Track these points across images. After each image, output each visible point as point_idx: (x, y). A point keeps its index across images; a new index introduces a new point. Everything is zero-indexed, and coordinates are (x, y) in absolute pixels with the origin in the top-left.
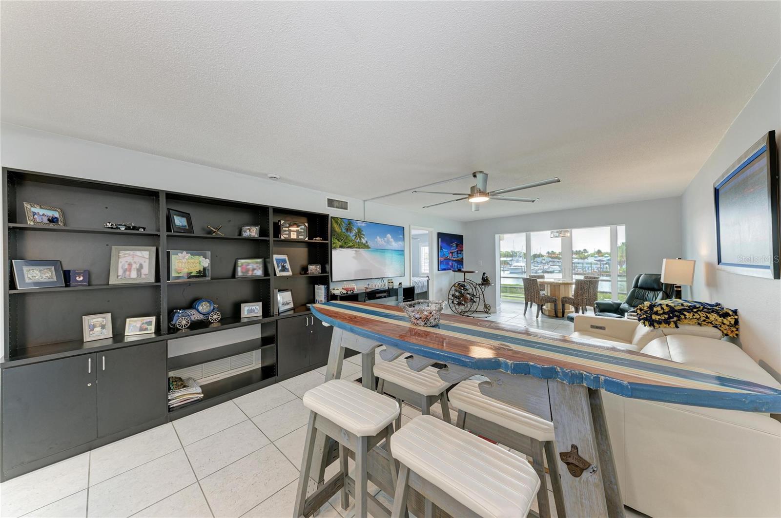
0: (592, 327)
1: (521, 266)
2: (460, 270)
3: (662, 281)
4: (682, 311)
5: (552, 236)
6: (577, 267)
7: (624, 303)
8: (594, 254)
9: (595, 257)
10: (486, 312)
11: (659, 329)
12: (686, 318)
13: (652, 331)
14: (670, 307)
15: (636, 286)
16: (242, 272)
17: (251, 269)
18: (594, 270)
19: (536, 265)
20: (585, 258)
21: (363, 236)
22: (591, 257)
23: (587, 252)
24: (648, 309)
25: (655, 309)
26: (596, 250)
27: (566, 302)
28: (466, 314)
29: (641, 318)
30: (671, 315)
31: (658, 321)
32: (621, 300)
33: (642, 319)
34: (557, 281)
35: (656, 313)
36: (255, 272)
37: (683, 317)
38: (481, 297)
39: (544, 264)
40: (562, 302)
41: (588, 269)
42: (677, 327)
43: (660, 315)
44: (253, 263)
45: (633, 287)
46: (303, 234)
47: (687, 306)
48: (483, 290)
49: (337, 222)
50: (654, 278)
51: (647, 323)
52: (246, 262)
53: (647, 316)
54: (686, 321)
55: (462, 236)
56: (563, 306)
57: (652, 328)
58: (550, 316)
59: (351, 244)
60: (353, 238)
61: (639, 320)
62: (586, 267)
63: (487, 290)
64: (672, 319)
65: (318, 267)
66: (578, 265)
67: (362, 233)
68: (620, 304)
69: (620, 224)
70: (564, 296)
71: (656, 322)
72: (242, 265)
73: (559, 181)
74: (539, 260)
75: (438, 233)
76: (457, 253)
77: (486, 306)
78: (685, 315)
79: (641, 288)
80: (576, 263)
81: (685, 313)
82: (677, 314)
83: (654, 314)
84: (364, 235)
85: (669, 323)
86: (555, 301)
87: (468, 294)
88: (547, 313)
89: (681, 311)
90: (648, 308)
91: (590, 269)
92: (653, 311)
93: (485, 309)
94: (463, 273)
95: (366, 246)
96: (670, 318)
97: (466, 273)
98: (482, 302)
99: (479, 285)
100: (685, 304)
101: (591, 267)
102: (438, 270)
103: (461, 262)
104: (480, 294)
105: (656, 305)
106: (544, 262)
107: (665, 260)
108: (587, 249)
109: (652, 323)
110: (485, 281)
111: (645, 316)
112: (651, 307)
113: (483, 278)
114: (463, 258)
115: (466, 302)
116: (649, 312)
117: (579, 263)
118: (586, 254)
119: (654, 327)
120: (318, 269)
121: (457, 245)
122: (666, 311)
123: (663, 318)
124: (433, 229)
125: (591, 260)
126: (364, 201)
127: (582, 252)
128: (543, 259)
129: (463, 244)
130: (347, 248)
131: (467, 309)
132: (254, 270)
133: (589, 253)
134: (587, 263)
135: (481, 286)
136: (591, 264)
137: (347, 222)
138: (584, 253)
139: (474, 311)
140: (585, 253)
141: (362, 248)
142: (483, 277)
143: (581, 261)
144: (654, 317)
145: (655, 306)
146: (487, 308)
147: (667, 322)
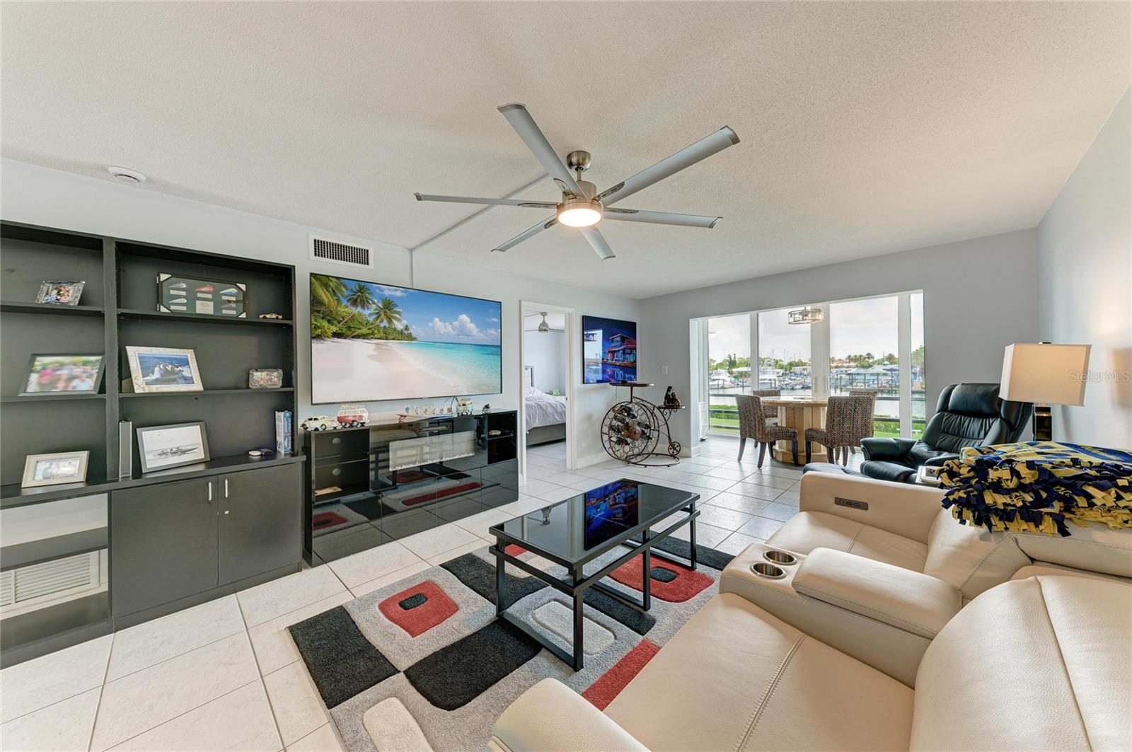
0: (839, 501)
1: (770, 380)
2: (624, 383)
3: (1004, 395)
4: (1079, 483)
5: (792, 320)
6: (856, 380)
7: (919, 443)
8: (883, 360)
9: (885, 365)
10: (672, 456)
11: (1006, 533)
12: (1091, 505)
13: (983, 538)
14: (1042, 471)
15: (944, 408)
16: (40, 384)
17: (65, 377)
18: (882, 384)
19: (792, 378)
20: (870, 366)
21: (398, 316)
22: (878, 364)
23: (873, 358)
24: (972, 474)
25: (993, 475)
26: (887, 355)
27: (813, 438)
28: (633, 461)
29: (951, 498)
30: (1044, 495)
31: (1004, 511)
32: (913, 435)
33: (955, 501)
34: (800, 400)
35: (997, 487)
36: (75, 383)
37: (1082, 502)
38: (663, 429)
39: (805, 375)
40: (806, 438)
41: (873, 382)
42: (1064, 532)
43: (1008, 492)
44: (70, 364)
45: (937, 409)
46: (234, 305)
47: (1091, 466)
48: (666, 417)
49: (326, 286)
50: (980, 391)
51: (968, 514)
52: (57, 363)
53: (968, 493)
54: (1091, 515)
55: (635, 323)
56: (808, 444)
57: (984, 528)
58: (785, 464)
59: (364, 331)
60: (371, 319)
61: (947, 504)
62: (870, 380)
63: (674, 417)
64: (1047, 506)
65: (275, 374)
66: (857, 377)
67: (395, 309)
68: (912, 444)
69: (913, 287)
70: (811, 427)
71: (996, 515)
72: (44, 369)
73: (735, 140)
74: (797, 369)
75: (583, 317)
76: (624, 353)
77: (672, 445)
78: (1089, 497)
79: (955, 411)
80: (855, 374)
81: (1091, 490)
82: (1062, 491)
83: (988, 488)
84: (399, 313)
85: (1037, 520)
86: (794, 437)
87: (639, 424)
88: (780, 458)
89: (1076, 484)
90: (972, 469)
91: (876, 382)
92: (986, 480)
93: (671, 451)
94: (630, 388)
95: (405, 336)
96: (1039, 502)
97: (634, 388)
98: (664, 437)
99: (659, 408)
100: (1085, 458)
101: (878, 379)
102: (584, 383)
103: (631, 369)
104: (661, 423)
105: (996, 463)
106: (805, 373)
107: (1009, 350)
108: (871, 353)
109: (983, 515)
110: (671, 402)
111: (962, 494)
112: (981, 467)
113: (667, 397)
114: (635, 362)
115: (634, 439)
116: (973, 482)
117: (858, 374)
118: (871, 361)
119: (990, 526)
120: (276, 380)
121: (623, 340)
122: (1027, 481)
123: (1020, 504)
124: (572, 310)
125: (878, 369)
126: (411, 250)
127: (865, 358)
128: (804, 369)
129: (635, 338)
130: (352, 337)
131: (636, 451)
132: (72, 378)
133: (876, 359)
134: (872, 375)
135: (662, 410)
136: (878, 375)
137: (354, 286)
138: (867, 359)
139: (649, 454)
140: (869, 358)
141: (394, 339)
142: (667, 394)
143: (862, 371)
144: (989, 498)
145: (991, 464)
146: (675, 449)
147: (1031, 515)
